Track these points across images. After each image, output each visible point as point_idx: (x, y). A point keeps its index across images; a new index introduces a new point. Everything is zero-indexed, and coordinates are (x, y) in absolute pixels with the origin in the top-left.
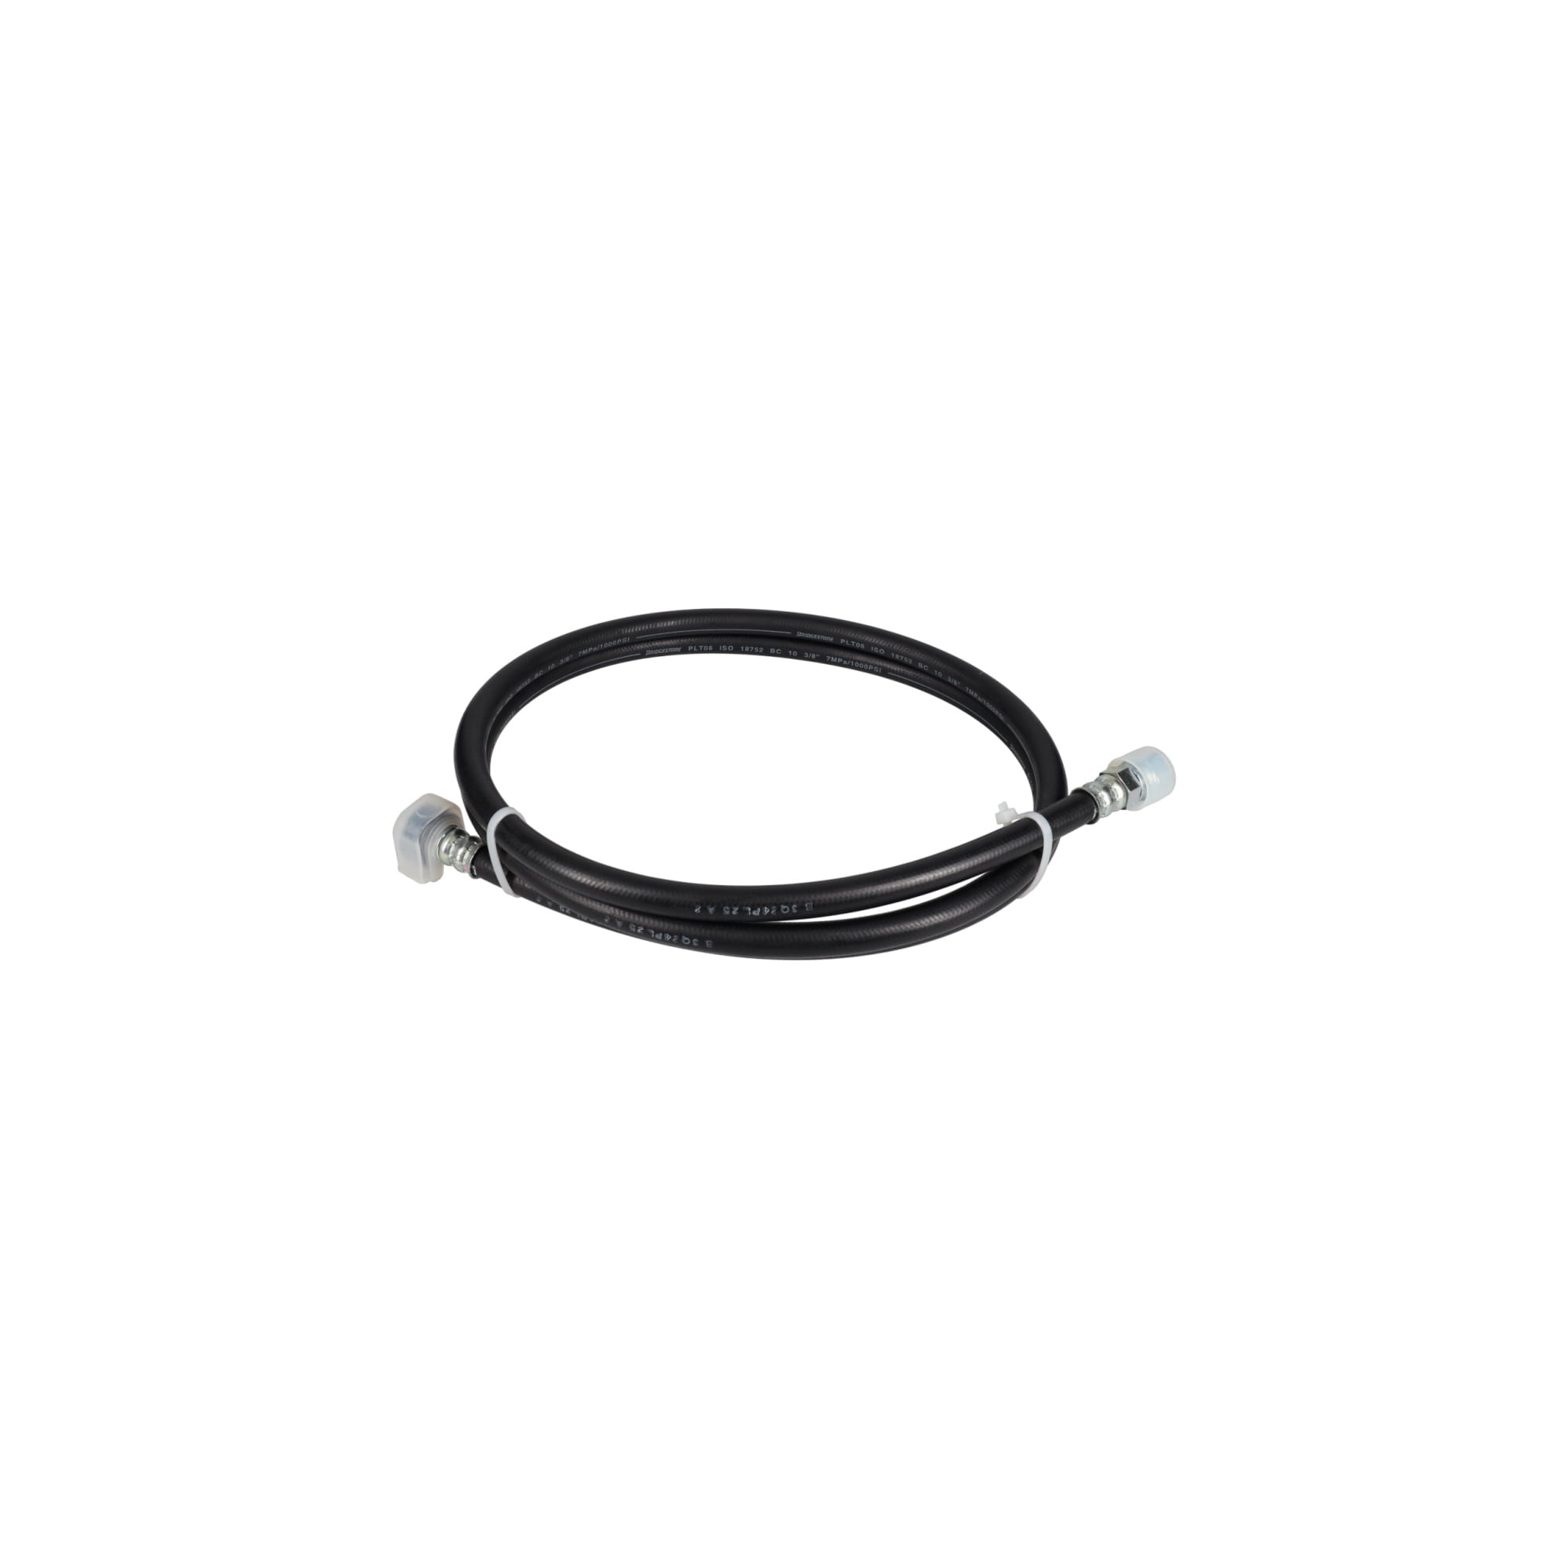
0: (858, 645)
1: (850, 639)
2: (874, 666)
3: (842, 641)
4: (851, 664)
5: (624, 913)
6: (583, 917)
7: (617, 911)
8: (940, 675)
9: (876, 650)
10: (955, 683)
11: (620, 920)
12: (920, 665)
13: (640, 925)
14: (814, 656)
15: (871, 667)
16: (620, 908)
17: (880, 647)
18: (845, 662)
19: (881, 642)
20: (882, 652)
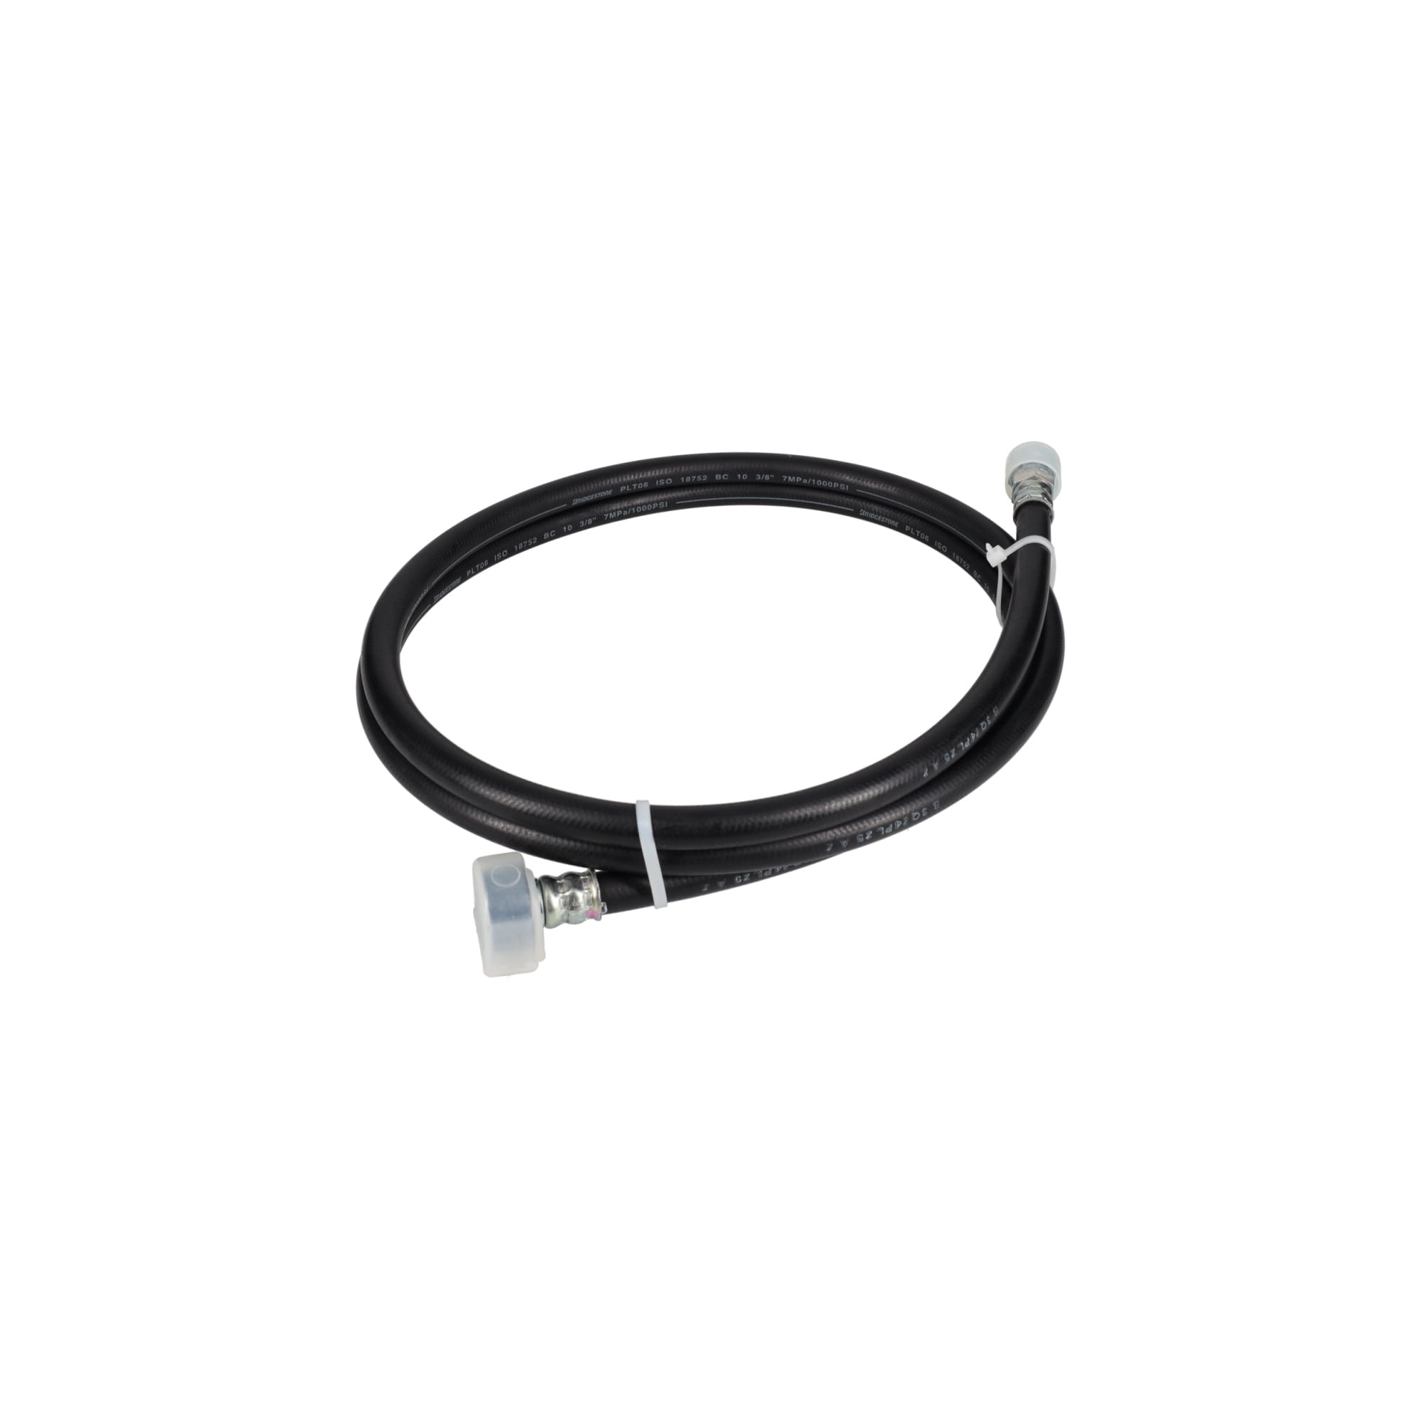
0: (640, 486)
1: (630, 483)
2: (658, 502)
3: (622, 489)
4: (632, 511)
5: (845, 828)
6: (795, 865)
7: (836, 831)
8: (745, 477)
9: (662, 482)
10: (767, 477)
11: (845, 839)
12: (718, 477)
13: (868, 831)
14: (590, 521)
15: (655, 505)
16: (838, 826)
17: (665, 477)
18: (625, 513)
19: (666, 471)
20: (669, 481)
